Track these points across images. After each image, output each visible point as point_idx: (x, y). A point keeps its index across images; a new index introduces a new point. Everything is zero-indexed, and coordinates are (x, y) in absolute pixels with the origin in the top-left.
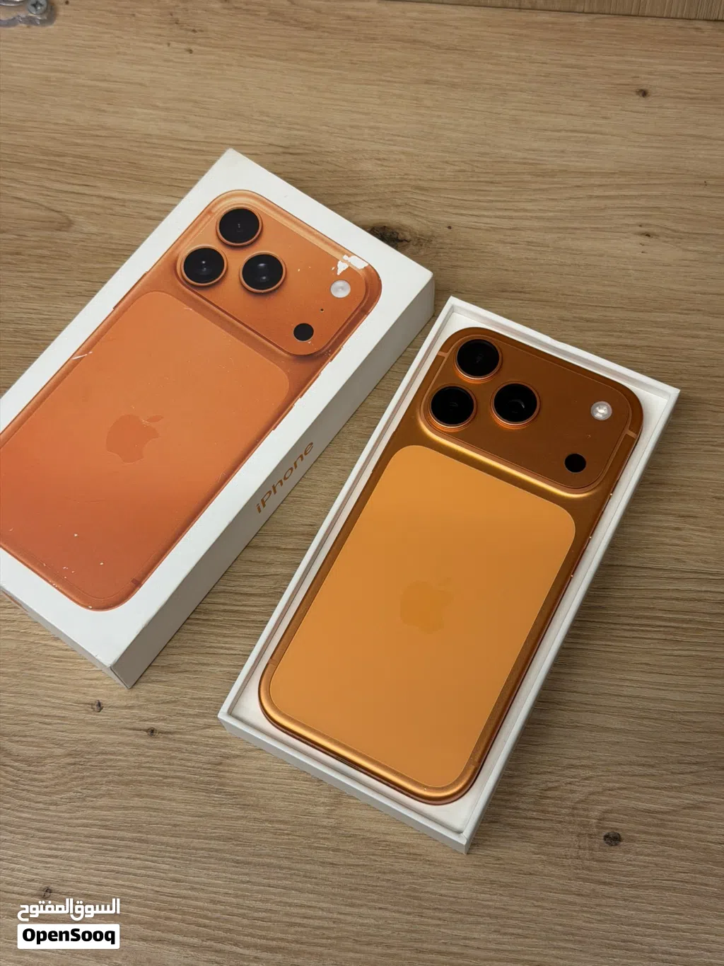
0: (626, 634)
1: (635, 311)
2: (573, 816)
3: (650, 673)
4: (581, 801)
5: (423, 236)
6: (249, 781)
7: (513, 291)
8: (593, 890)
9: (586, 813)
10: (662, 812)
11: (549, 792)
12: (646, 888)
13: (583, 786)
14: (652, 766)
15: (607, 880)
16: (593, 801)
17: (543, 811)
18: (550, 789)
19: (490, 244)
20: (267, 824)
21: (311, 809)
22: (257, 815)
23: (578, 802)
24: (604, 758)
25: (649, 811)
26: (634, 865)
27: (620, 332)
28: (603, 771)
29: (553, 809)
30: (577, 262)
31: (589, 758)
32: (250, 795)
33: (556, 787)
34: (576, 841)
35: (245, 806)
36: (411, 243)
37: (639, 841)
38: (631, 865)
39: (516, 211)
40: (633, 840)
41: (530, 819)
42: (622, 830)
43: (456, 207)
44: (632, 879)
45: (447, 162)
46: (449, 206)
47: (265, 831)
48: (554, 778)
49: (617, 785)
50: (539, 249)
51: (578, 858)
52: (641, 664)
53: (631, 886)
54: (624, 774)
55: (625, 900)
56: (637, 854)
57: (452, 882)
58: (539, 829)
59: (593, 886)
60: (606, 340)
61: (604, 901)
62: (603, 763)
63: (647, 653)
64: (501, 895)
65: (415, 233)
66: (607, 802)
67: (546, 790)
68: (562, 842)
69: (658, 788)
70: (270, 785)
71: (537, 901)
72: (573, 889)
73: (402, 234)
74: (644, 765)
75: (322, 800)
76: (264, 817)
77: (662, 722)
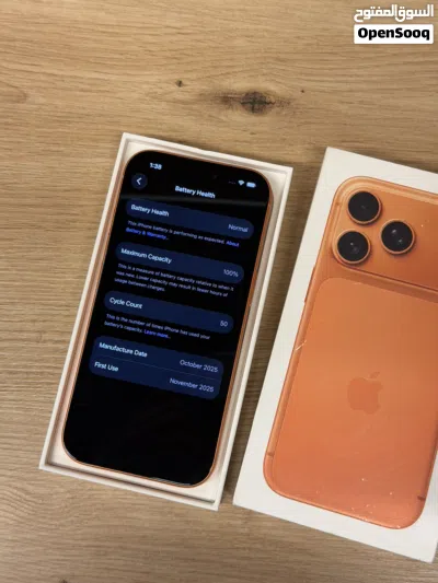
5: (283, 99)
19: (333, 104)
30: (396, 117)
36: (275, 104)
39: (351, 76)
43: (307, 75)
45: (298, 37)
46: (301, 74)
50: (367, 106)
65: (278, 97)
73: (269, 98)
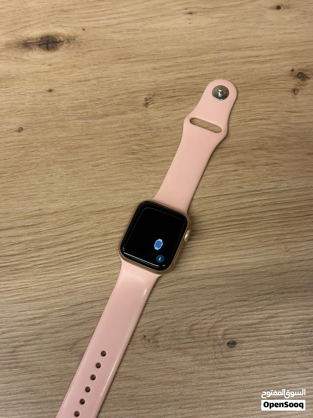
0: (219, 233)
1: (191, 56)
2: (209, 336)
3: (236, 250)
4: (212, 328)
5: (70, 37)
6: (31, 357)
7: (125, 59)
8: (227, 373)
9: (216, 333)
10: (255, 324)
11: (193, 327)
12: (254, 366)
13: (211, 319)
14: (245, 300)
15: (233, 367)
16: (218, 326)
17: (193, 338)
18: (194, 325)
19: (107, 35)
20: (46, 379)
21: (69, 365)
22: (40, 375)
23: (210, 329)
24: (219, 302)
25: (248, 325)
26: (245, 356)
27: (186, 69)
28: (220, 309)
29: (198, 335)
30: (156, 36)
31: (211, 303)
32: (34, 365)
33: (197, 323)
34: (213, 349)
35: (32, 372)
36: (64, 42)
37: (246, 342)
38: (244, 356)
40: (243, 342)
41: (187, 343)
42: (235, 338)
44: (246, 363)
46: (81, 18)
47: (45, 383)
48: (195, 318)
49: (229, 314)
50: (134, 32)
51: (215, 358)
52: (230, 247)
53: (246, 367)
54: (232, 307)
55: (244, 375)
56: (246, 349)
57: (152, 387)
58: (192, 347)
59: (226, 372)
60: (180, 76)
61: (233, 379)
62: (219, 304)
63: (232, 240)
64: (179, 388)
65: (66, 36)
66: (225, 325)
67: (192, 326)
68: (205, 352)
69: (250, 312)
70: (44, 357)
71: (198, 387)
72: (216, 376)
73: (59, 38)
74: (241, 301)
75: (73, 359)
76: (44, 376)
77: (246, 276)
